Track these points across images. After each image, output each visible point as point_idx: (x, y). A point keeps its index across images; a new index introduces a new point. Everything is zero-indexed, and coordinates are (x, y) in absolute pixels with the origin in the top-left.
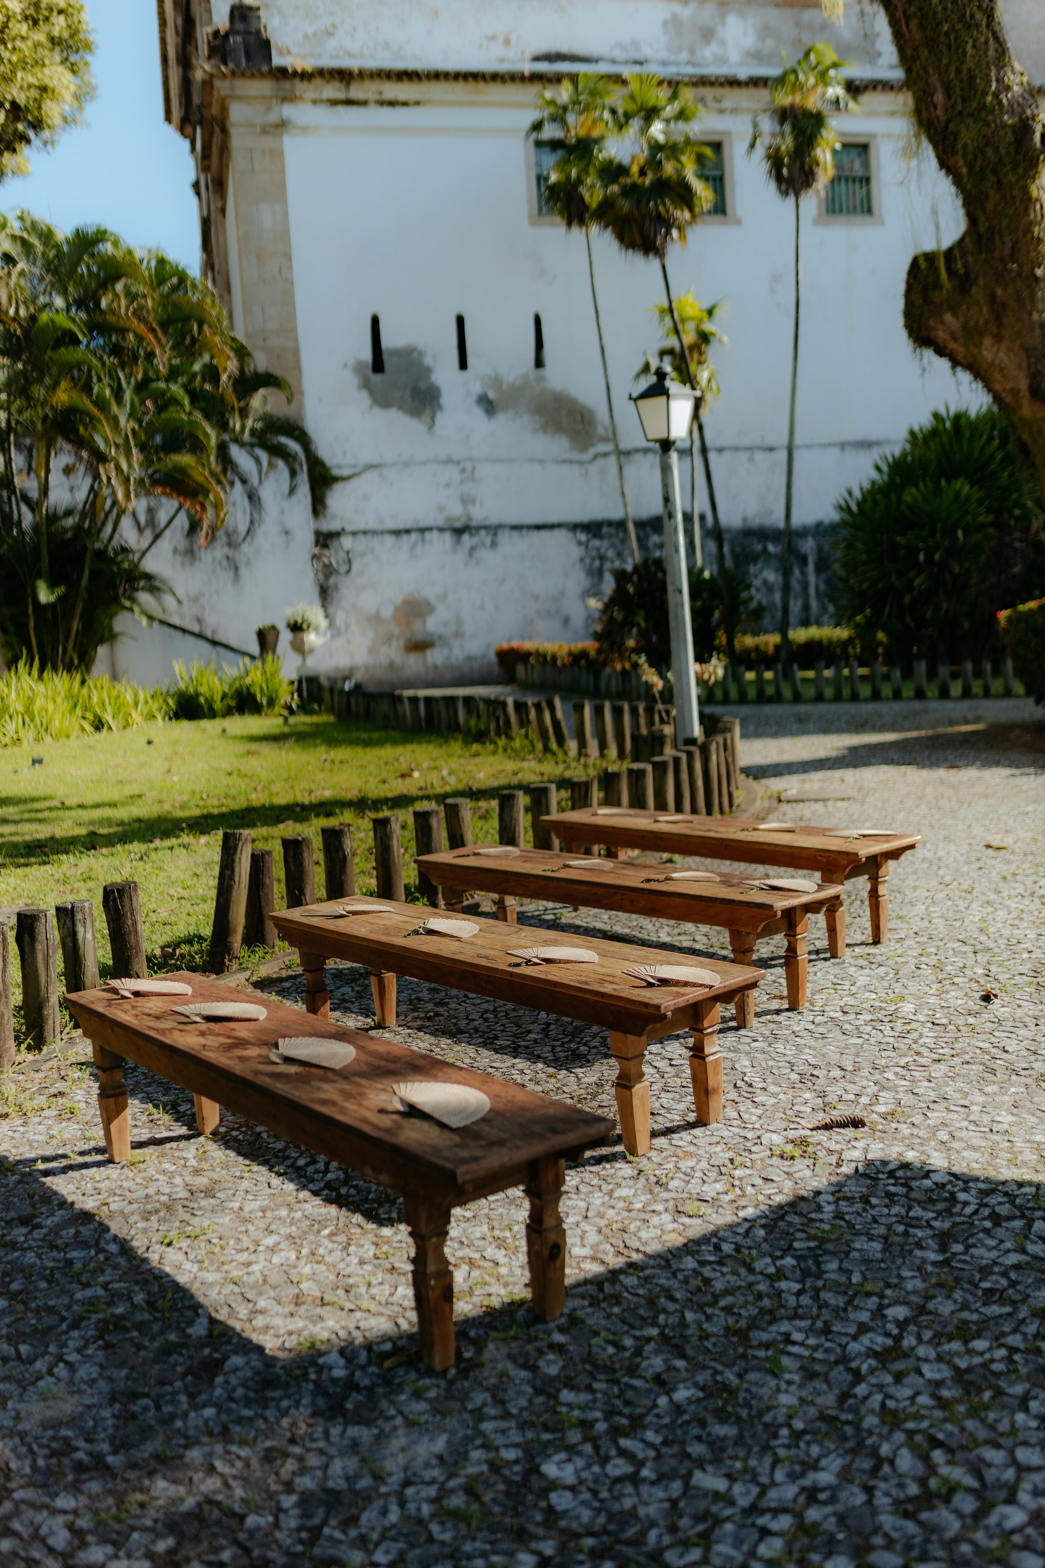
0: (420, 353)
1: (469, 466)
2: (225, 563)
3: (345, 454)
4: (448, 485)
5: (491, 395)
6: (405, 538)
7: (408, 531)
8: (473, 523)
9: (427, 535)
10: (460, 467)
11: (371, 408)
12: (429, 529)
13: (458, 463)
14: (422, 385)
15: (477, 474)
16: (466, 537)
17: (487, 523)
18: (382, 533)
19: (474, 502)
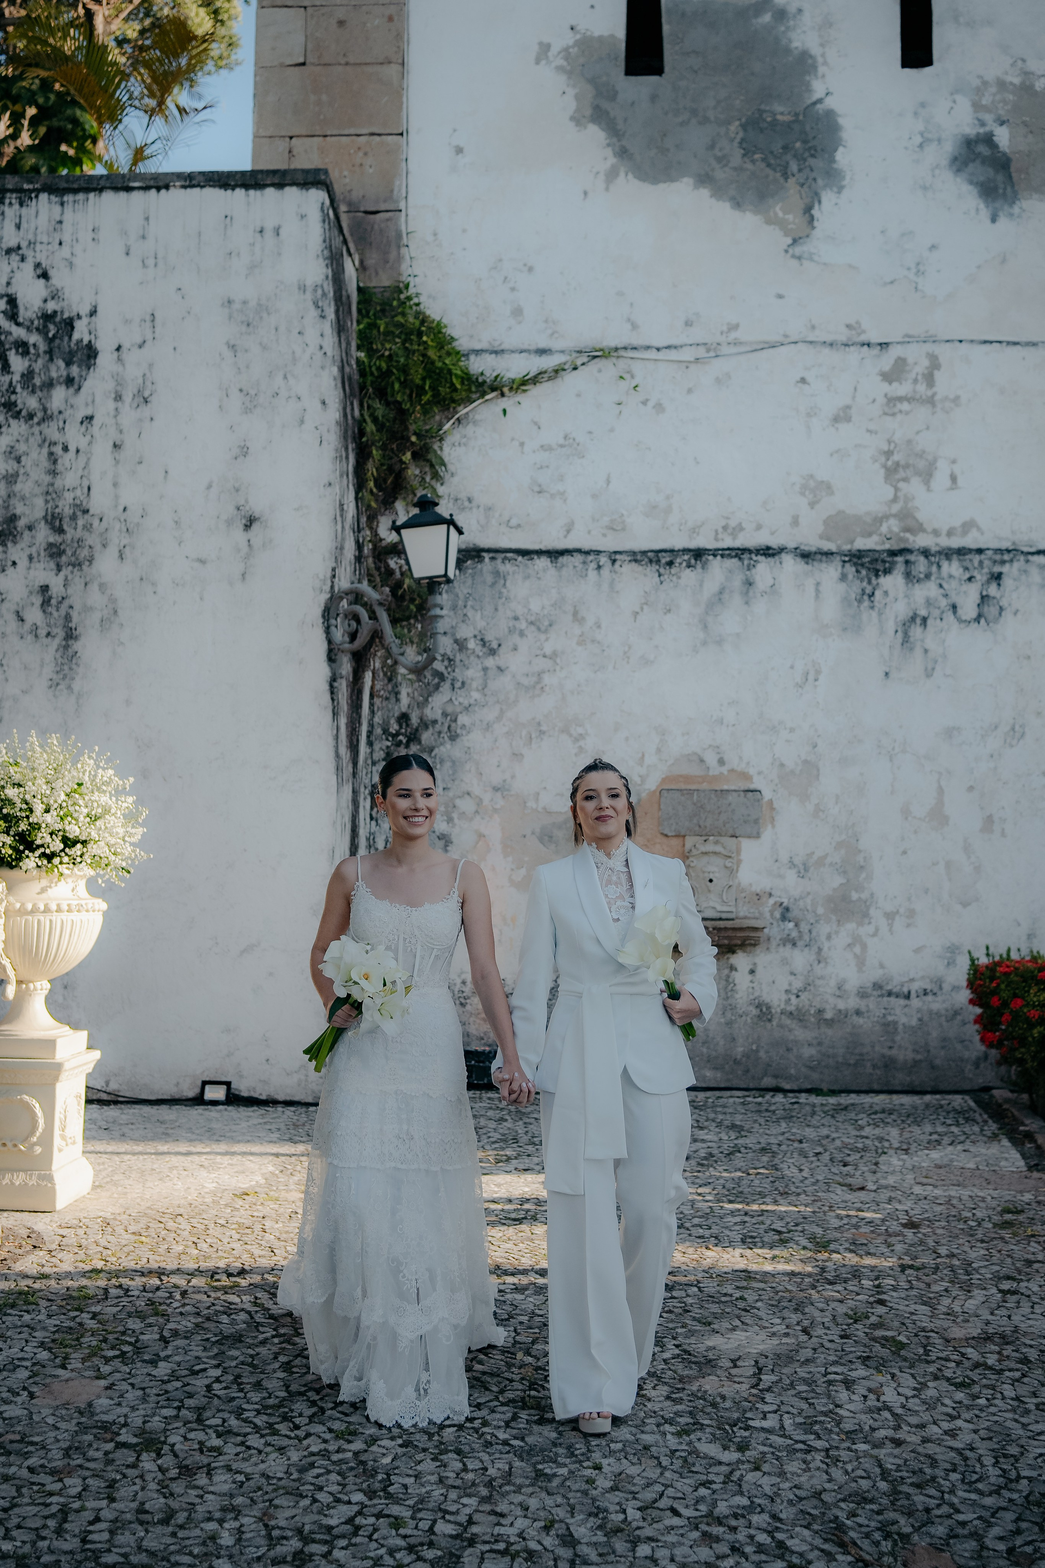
0: (781, 15)
1: (916, 355)
2: (34, 615)
3: (517, 312)
4: (842, 417)
5: (1003, 137)
6: (689, 577)
7: (699, 554)
8: (921, 541)
9: (763, 569)
10: (887, 361)
11: (611, 175)
12: (767, 552)
13: (884, 346)
14: (781, 111)
15: (943, 385)
16: (894, 582)
17: (970, 541)
18: (614, 557)
19: (927, 475)
